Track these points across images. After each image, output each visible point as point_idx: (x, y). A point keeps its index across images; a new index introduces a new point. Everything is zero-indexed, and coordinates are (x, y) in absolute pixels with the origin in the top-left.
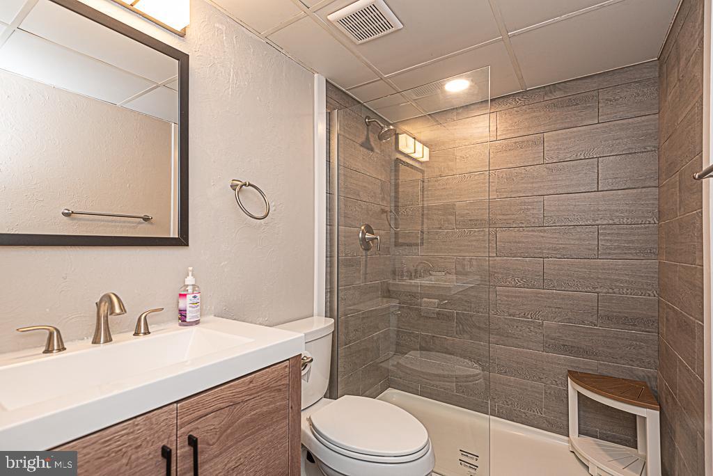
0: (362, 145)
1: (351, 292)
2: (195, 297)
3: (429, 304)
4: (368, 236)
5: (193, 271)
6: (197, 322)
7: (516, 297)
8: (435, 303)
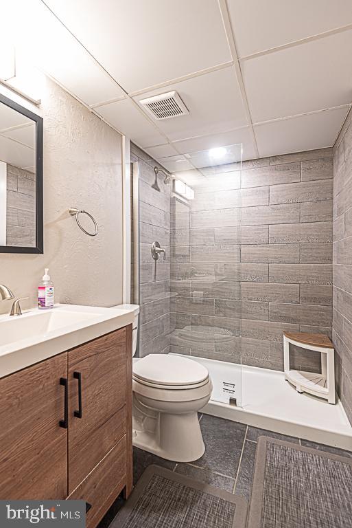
0: (153, 187)
1: (147, 287)
2: (51, 289)
3: (198, 295)
4: (157, 248)
5: (48, 271)
6: (52, 307)
7: (252, 288)
8: (201, 294)
